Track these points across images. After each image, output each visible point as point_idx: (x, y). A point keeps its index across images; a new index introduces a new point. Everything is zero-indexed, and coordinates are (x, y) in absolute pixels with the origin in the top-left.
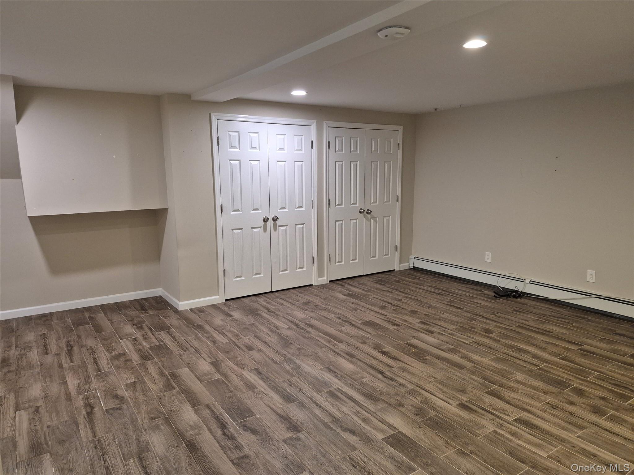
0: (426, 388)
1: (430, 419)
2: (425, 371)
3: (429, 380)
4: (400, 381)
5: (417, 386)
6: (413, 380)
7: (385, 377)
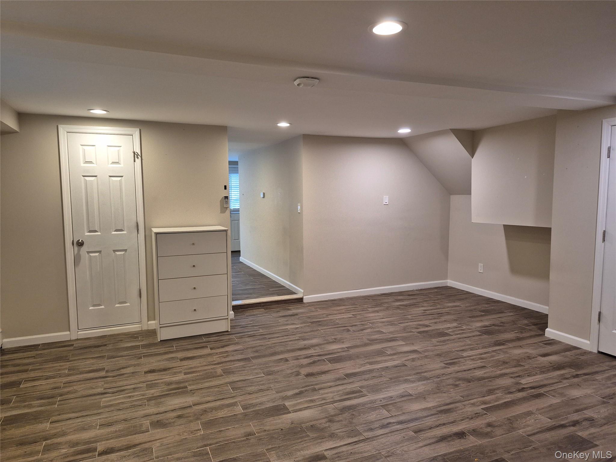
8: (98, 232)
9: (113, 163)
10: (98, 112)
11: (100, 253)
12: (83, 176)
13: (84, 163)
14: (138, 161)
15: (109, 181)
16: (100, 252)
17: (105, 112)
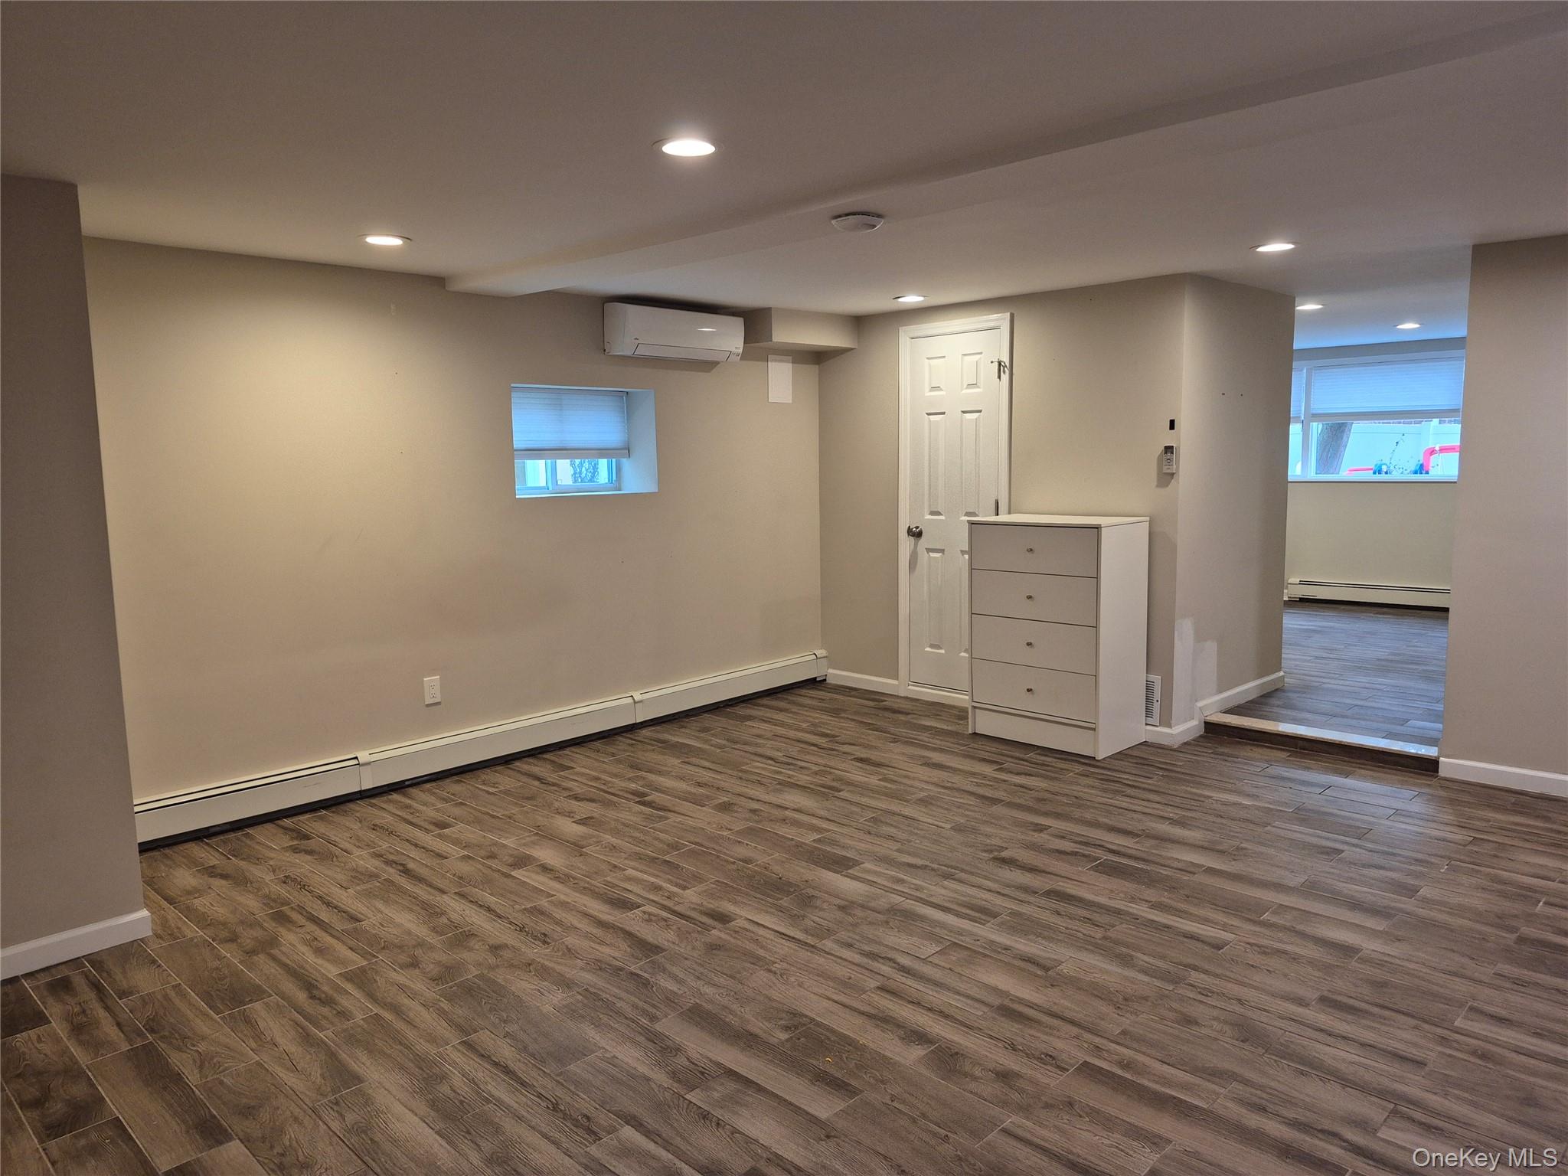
0: (792, 945)
1: (788, 893)
2: (793, 987)
3: (785, 965)
4: (852, 954)
5: (813, 946)
6: (822, 960)
7: (890, 960)
8: (942, 515)
9: (970, 386)
10: (911, 299)
11: (943, 554)
12: (927, 414)
13: (930, 391)
14: (1005, 377)
15: (962, 421)
16: (942, 551)
17: (921, 299)
